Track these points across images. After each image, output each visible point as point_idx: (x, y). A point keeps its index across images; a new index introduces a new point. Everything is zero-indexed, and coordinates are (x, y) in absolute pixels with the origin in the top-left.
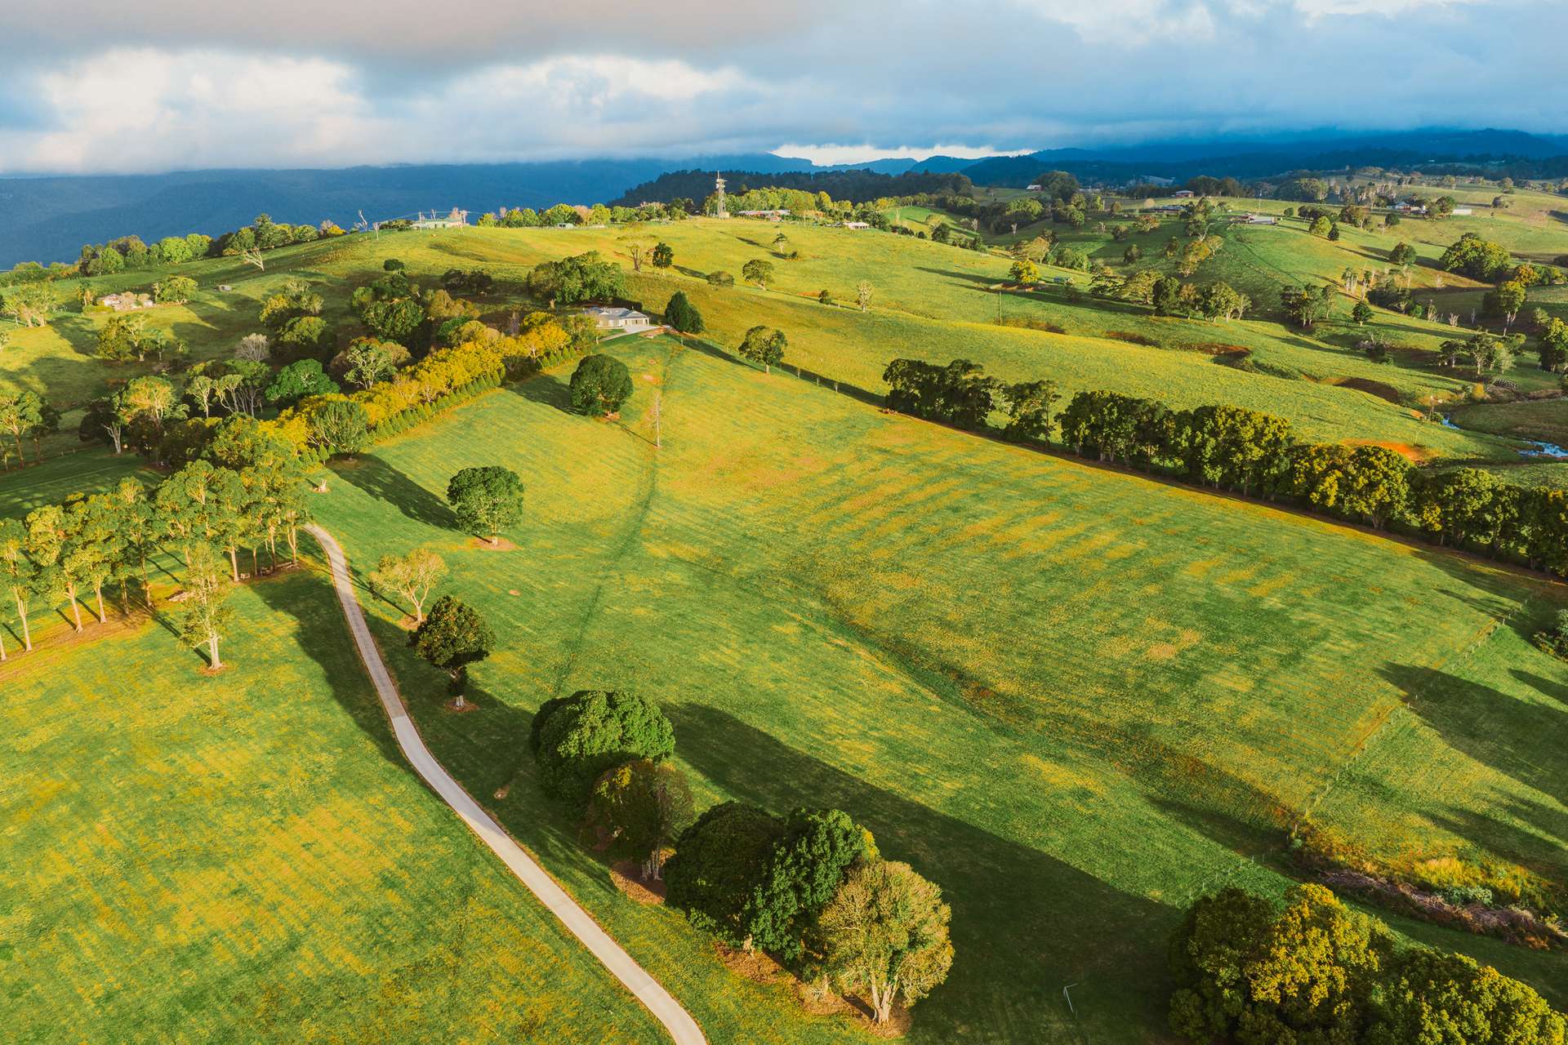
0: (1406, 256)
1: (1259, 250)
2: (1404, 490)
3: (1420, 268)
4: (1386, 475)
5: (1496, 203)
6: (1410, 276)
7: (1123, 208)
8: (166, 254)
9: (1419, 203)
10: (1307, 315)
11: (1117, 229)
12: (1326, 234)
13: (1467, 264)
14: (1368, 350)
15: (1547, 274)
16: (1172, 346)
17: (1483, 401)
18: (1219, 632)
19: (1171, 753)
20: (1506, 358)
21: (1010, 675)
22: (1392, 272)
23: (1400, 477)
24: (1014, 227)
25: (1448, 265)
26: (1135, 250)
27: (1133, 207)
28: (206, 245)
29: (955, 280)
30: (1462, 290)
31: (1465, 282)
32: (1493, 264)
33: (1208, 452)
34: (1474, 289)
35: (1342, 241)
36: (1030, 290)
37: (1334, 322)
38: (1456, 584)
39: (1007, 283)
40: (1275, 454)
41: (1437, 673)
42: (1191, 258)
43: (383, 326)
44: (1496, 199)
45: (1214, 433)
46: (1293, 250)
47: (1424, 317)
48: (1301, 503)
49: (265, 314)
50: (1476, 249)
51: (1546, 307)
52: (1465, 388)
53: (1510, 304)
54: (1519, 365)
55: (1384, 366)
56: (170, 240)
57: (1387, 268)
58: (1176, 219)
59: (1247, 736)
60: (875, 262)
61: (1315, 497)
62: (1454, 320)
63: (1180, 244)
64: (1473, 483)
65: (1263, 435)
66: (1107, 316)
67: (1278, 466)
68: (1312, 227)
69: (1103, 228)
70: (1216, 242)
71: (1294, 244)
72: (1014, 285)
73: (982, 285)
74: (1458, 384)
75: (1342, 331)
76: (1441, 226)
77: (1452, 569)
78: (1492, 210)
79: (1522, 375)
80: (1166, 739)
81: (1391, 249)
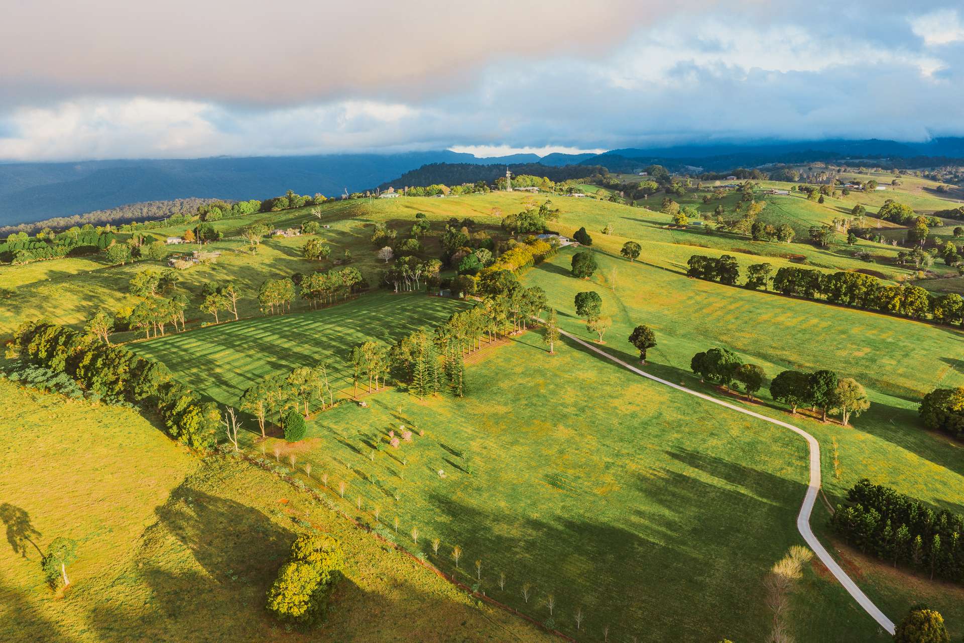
0: (861, 211)
1: (785, 208)
2: (927, 302)
3: (868, 218)
4: (919, 297)
5: (894, 183)
6: (864, 222)
7: (703, 186)
8: (242, 210)
9: (858, 184)
10: (825, 240)
11: (705, 197)
12: (817, 199)
13: (892, 216)
14: (862, 257)
15: (933, 221)
16: (766, 255)
17: (923, 279)
18: (877, 349)
19: (877, 380)
20: (930, 260)
21: (808, 361)
22: (855, 219)
23: (925, 297)
24: (646, 196)
25: (882, 216)
26: (721, 208)
27: (708, 185)
28: (259, 206)
29: (646, 224)
30: (890, 229)
31: (892, 225)
32: (906, 216)
33: (844, 290)
34: (897, 229)
35: (825, 204)
36: (684, 228)
37: (837, 244)
38: (953, 336)
39: (671, 225)
40: (872, 290)
41: (957, 360)
42: (751, 212)
43: (450, 243)
44: (894, 181)
45: (845, 282)
46: (802, 208)
47: (879, 242)
48: (885, 310)
49: (374, 238)
50: (896, 208)
51: (939, 236)
52: (914, 273)
53: (922, 236)
54: (935, 263)
55: (871, 263)
56: (242, 203)
57: (852, 217)
58: (734, 192)
59: (901, 375)
60: (598, 214)
61: (890, 306)
62: (895, 243)
63: (744, 205)
64: (955, 299)
65: (866, 283)
66: (728, 240)
67: (874, 294)
68: (809, 196)
69: (696, 197)
70: (762, 205)
71: (802, 205)
72: (676, 225)
73: (658, 226)
74: (911, 272)
75: (843, 248)
76: (871, 195)
77: (949, 331)
78: (892, 187)
79: (938, 267)
80: (875, 377)
81: (852, 208)
